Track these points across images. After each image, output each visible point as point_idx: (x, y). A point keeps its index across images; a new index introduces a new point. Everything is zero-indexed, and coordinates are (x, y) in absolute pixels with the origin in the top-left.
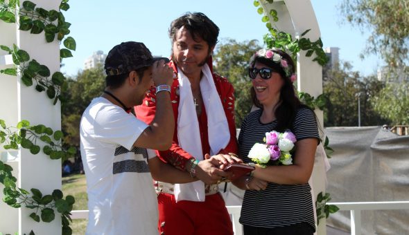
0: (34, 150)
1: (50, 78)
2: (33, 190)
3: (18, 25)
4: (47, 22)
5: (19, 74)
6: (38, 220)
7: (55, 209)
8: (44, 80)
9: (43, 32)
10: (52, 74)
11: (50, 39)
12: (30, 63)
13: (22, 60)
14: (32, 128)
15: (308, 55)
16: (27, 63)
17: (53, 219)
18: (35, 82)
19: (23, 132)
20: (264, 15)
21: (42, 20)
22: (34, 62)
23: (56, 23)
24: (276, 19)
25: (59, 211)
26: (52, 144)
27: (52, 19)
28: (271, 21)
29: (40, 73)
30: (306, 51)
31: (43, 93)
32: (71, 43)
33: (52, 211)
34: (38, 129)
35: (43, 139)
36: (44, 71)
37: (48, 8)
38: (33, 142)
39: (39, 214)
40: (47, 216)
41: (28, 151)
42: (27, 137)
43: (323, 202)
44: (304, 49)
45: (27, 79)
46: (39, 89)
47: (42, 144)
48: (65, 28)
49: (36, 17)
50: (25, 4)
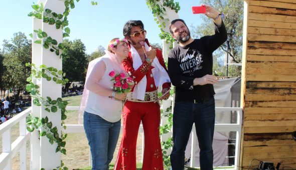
0: (49, 79)
1: (57, 46)
2: (47, 97)
3: (42, 20)
4: (57, 19)
5: (42, 43)
6: (49, 111)
7: (58, 107)
8: (55, 46)
9: (55, 24)
10: (58, 44)
11: (58, 27)
12: (48, 38)
13: (44, 37)
14: (47, 69)
16: (46, 38)
17: (56, 111)
18: (50, 47)
19: (43, 70)
20: (159, 24)
22: (50, 38)
23: (61, 20)
24: (165, 27)
25: (60, 108)
26: (57, 76)
27: (59, 18)
28: (163, 27)
29: (52, 43)
31: (54, 53)
32: (68, 30)
33: (56, 107)
34: (50, 69)
35: (53, 74)
36: (55, 42)
37: (58, 13)
38: (48, 75)
39: (50, 108)
40: (54, 110)
41: (45, 79)
42: (45, 73)
45: (46, 45)
46: (52, 50)
47: (52, 76)
48: (65, 22)
49: (51, 16)
50: (46, 10)
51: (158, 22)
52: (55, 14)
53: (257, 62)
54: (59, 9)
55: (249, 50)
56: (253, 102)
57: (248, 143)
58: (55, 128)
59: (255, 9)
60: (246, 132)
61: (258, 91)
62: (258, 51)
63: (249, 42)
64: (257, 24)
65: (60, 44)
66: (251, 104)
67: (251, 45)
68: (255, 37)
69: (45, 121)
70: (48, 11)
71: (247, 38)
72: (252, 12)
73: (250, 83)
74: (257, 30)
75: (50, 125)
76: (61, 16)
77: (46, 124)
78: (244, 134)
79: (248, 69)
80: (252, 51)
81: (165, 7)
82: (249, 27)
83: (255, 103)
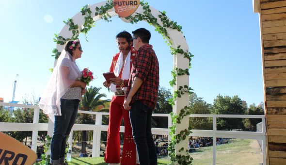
3: (57, 43)
5: (55, 56)
13: (56, 52)
20: (168, 43)
37: (66, 38)
44: (179, 53)
49: (62, 40)
51: (166, 42)
52: (64, 39)
53: (278, 67)
54: (69, 35)
55: (265, 57)
56: (277, 109)
57: (275, 153)
59: (269, 17)
60: (270, 141)
61: (283, 97)
62: (278, 57)
63: (264, 49)
64: (273, 31)
66: (274, 110)
67: (268, 51)
68: (272, 43)
70: (60, 37)
71: (263, 45)
72: (266, 21)
73: (272, 89)
74: (274, 36)
78: (269, 143)
79: (266, 75)
80: (270, 57)
81: (166, 28)
82: (263, 35)
83: (279, 110)
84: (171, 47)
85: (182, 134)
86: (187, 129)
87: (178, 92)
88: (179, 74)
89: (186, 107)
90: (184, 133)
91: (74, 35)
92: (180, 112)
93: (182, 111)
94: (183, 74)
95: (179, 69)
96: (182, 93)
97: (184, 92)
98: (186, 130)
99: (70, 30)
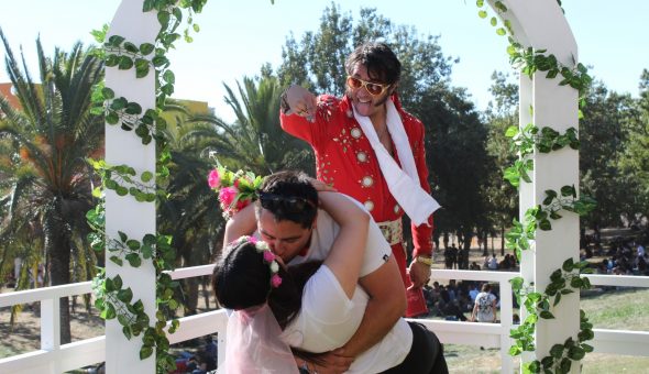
0: (121, 191)
1: (141, 116)
2: (119, 233)
4: (139, 55)
5: (106, 112)
6: (120, 264)
7: (141, 255)
8: (134, 117)
9: (133, 69)
10: (143, 113)
12: (115, 101)
13: (107, 98)
14: (113, 168)
15: (551, 75)
16: (111, 101)
17: (139, 264)
18: (122, 121)
19: (108, 173)
21: (131, 55)
22: (123, 99)
23: (149, 57)
25: (146, 257)
27: (145, 53)
29: (128, 111)
30: (547, 72)
31: (133, 131)
33: (136, 255)
34: (120, 169)
35: (128, 180)
36: (134, 109)
38: (120, 184)
39: (123, 257)
40: (134, 261)
41: (114, 192)
42: (112, 178)
43: (575, 271)
44: (542, 69)
45: (111, 116)
46: (126, 127)
47: (128, 185)
48: (160, 60)
49: (124, 53)
50: (111, 39)
51: (494, 21)
52: (130, 48)
54: (143, 29)
58: (139, 304)
65: (149, 111)
69: (113, 285)
70: (115, 41)
75: (126, 296)
76: (147, 48)
77: (116, 292)
84: (510, 40)
85: (558, 356)
86: (575, 338)
87: (539, 214)
88: (543, 149)
89: (569, 264)
90: (565, 353)
91: (165, 26)
92: (548, 281)
93: (556, 278)
94: (557, 147)
95: (545, 130)
96: (555, 216)
97: (559, 213)
98: (569, 342)
99: (146, 9)
